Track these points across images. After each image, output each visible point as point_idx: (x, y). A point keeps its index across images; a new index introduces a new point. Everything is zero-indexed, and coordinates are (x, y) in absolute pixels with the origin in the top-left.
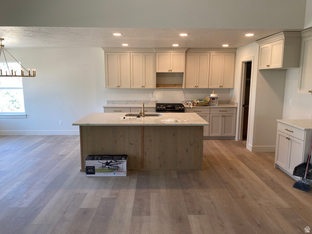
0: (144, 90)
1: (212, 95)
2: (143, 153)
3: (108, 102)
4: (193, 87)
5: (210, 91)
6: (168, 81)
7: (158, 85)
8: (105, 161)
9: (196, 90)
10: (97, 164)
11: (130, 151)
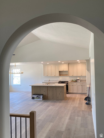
0: (55, 77)
1: (78, 78)
2: (48, 94)
3: (45, 81)
4: (71, 75)
5: (77, 77)
6: (64, 73)
7: (60, 75)
8: (37, 96)
9: (73, 76)
10: (35, 96)
11: (44, 93)
